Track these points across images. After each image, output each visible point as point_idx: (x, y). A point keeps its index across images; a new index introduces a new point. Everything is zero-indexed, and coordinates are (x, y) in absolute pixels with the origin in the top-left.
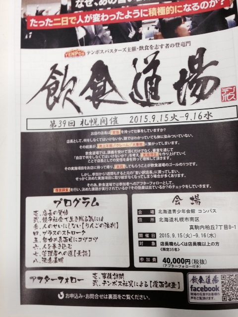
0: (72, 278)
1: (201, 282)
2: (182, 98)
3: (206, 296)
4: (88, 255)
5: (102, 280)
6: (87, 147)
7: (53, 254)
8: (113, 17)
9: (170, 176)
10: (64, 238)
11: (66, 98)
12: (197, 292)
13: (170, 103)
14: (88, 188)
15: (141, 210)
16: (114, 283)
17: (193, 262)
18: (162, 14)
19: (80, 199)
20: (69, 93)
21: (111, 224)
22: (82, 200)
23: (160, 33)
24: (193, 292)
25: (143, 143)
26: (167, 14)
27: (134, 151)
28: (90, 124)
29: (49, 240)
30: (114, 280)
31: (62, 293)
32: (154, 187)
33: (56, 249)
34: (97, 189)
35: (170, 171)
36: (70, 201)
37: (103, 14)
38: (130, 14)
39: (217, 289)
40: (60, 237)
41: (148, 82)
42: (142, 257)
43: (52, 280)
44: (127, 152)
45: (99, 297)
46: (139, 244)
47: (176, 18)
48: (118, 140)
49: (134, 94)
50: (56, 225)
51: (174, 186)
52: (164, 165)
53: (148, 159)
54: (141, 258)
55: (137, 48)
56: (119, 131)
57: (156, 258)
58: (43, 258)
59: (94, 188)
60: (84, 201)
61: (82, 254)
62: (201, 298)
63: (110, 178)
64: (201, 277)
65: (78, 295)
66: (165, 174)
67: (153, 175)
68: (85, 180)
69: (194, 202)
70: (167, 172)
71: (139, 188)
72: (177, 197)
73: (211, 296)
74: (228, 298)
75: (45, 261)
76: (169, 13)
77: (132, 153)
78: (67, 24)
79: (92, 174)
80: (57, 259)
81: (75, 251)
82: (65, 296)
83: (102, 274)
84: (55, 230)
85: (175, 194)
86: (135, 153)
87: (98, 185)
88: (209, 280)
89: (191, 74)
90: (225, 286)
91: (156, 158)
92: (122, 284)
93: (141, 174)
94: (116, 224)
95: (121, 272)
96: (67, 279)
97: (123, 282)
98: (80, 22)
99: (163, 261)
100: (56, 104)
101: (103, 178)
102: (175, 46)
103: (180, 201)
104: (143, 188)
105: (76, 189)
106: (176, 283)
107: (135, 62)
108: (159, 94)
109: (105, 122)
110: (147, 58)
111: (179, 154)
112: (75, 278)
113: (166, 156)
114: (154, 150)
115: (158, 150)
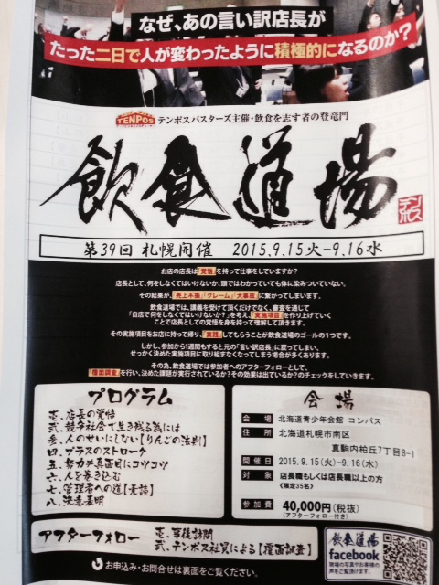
0: (118, 535)
1: (347, 543)
2: (328, 214)
3: (355, 568)
4: (149, 493)
5: (173, 539)
6: (153, 295)
7: (84, 489)
8: (209, 54)
9: (302, 355)
10: (107, 460)
11: (116, 202)
12: (340, 561)
13: (307, 223)
14: (154, 370)
15: (249, 415)
16: (194, 546)
17: (336, 508)
18: (299, 56)
19: (138, 391)
20: (122, 193)
21: (194, 439)
22: (142, 393)
23: (294, 94)
24: (334, 561)
25: (256, 293)
26: (308, 57)
27: (238, 308)
28: (160, 253)
29: (78, 463)
30: (193, 542)
31: (99, 560)
32: (273, 375)
33: (92, 480)
34: (169, 374)
35: (303, 347)
36: (120, 393)
37: (191, 47)
38: (240, 52)
39: (375, 556)
40: (99, 459)
41: (269, 182)
42: (247, 500)
43: (83, 535)
44: (226, 308)
45: (166, 571)
46: (243, 476)
47: (324, 66)
48: (210, 285)
49: (243, 202)
50: (93, 437)
51: (308, 374)
52: (291, 335)
53: (264, 323)
54: (245, 503)
55: (250, 117)
56: (214, 268)
57: (272, 501)
58: (64, 497)
59: (163, 372)
60: (145, 394)
61: (137, 491)
62: (346, 572)
63: (193, 354)
64: (348, 536)
65: (129, 566)
66: (293, 351)
67: (271, 352)
68: (148, 355)
69: (342, 403)
70: (297, 348)
71: (246, 374)
72: (313, 394)
73: (364, 568)
74: (394, 575)
75: (68, 502)
76: (312, 56)
77: (235, 312)
78: (122, 61)
79: (160, 346)
80: (93, 499)
81: (126, 485)
82: (105, 565)
83: (173, 529)
84: (89, 445)
85: (308, 389)
86: (241, 311)
87: (171, 365)
88: (362, 540)
89: (347, 172)
90: (390, 553)
91: (277, 323)
92: (208, 548)
93: (251, 350)
94: (203, 438)
95: (208, 527)
96: (109, 536)
97: (211, 545)
98: (148, 60)
99: (284, 507)
100: (98, 211)
101: (181, 354)
102: (320, 118)
103: (318, 402)
104: (253, 375)
105: (130, 372)
106: (306, 546)
107: (247, 142)
108: (287, 206)
109: (189, 252)
110: (269, 137)
111: (319, 316)
112: (124, 535)
113: (296, 319)
114: (275, 307)
115: (282, 307)
